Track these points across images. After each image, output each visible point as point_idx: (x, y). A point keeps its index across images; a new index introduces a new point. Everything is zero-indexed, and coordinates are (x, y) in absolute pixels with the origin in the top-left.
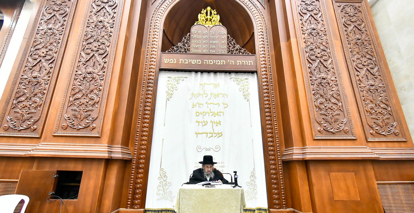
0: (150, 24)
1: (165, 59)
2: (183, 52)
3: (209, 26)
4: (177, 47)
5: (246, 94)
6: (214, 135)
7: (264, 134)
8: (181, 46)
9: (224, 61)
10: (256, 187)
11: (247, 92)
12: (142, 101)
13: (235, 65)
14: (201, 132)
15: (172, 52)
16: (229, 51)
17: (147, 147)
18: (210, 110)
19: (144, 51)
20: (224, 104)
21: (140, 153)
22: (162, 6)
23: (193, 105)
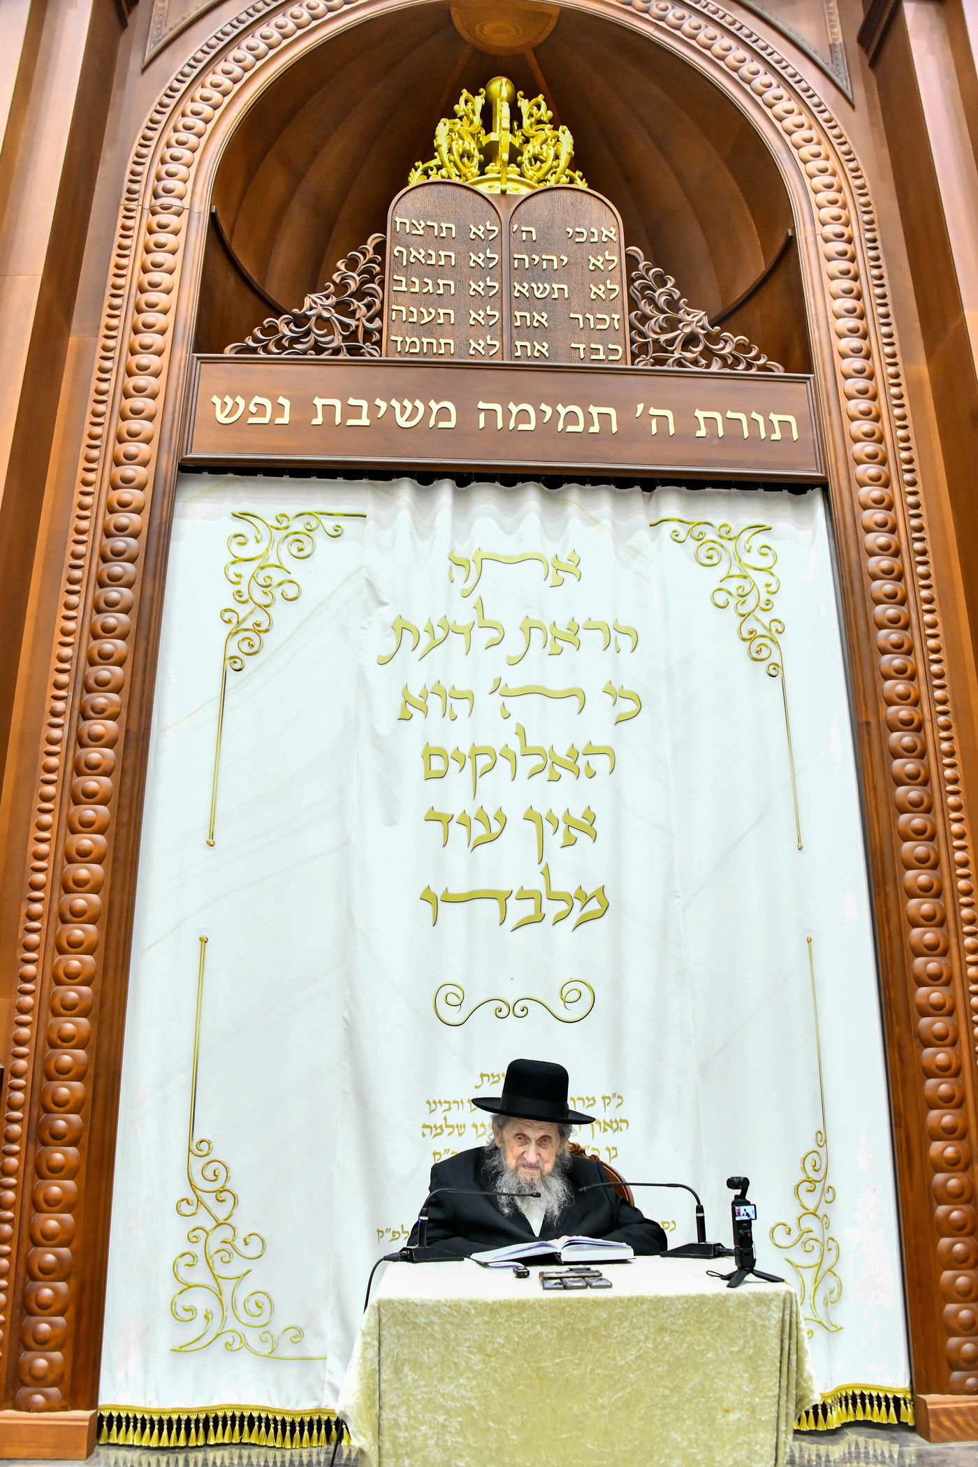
0: (127, 185)
1: (215, 399)
2: (337, 351)
3: (503, 192)
4: (300, 321)
5: (761, 631)
6: (553, 909)
7: (886, 895)
8: (326, 314)
9: (612, 411)
10: (834, 1252)
11: (765, 618)
12: (64, 678)
13: (685, 437)
14: (459, 886)
15: (265, 349)
16: (643, 348)
17: (101, 995)
18: (521, 732)
19: (82, 351)
20: (615, 693)
21: (54, 1036)
22: (210, 78)
23: (403, 700)
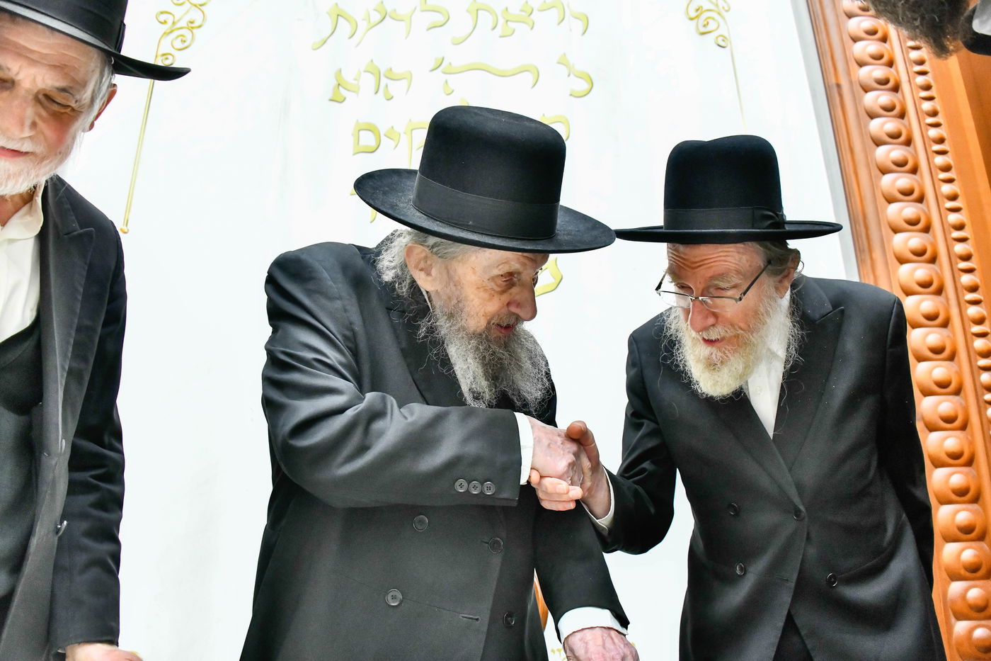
5: (707, 6)
23: (335, 83)
